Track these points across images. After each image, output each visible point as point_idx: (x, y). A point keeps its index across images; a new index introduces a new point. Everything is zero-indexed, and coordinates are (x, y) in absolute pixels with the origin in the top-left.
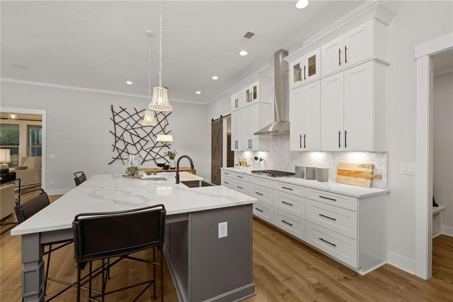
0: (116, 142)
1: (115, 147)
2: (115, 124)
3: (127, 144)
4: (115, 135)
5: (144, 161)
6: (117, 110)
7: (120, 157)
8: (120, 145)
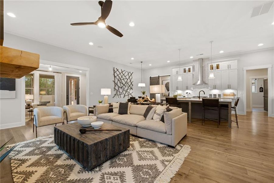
0: (115, 86)
1: (115, 88)
2: (115, 77)
3: (119, 87)
4: (115, 82)
5: (125, 96)
6: (116, 70)
7: (117, 94)
8: (117, 88)
